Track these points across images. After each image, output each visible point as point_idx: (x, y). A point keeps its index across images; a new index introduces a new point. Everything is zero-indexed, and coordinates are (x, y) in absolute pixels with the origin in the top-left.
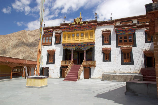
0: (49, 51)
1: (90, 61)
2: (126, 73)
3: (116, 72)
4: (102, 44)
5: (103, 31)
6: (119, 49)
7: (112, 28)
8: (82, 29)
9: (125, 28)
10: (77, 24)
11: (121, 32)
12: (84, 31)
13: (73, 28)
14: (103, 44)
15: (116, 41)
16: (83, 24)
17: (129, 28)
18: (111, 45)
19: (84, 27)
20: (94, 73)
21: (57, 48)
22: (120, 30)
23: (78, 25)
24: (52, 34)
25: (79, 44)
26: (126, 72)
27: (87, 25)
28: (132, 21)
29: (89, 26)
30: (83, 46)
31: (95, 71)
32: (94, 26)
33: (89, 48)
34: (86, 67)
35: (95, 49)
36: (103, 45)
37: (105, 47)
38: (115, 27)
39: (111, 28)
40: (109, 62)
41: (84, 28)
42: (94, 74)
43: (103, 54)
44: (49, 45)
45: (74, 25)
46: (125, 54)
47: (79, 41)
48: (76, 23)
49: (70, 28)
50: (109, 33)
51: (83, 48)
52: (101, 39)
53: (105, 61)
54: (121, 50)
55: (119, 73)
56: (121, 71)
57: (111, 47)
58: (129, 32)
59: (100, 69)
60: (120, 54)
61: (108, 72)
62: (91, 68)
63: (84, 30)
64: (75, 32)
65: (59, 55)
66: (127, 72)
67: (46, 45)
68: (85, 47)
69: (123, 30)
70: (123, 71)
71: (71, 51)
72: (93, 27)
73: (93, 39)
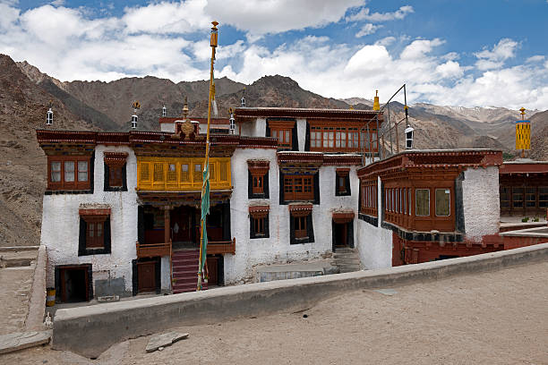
4: (249, 196)
5: (250, 164)
6: (286, 207)
10: (186, 138)
13: (172, 148)
15: (279, 189)
16: (203, 141)
18: (268, 198)
23: (188, 141)
27: (215, 145)
28: (294, 120)
33: (214, 203)
38: (282, 157)
40: (264, 239)
43: (251, 220)
45: (177, 140)
46: (297, 219)
47: (190, 185)
48: (183, 135)
50: (266, 170)
53: (256, 237)
54: (290, 211)
57: (268, 204)
59: (243, 256)
73: (228, 184)
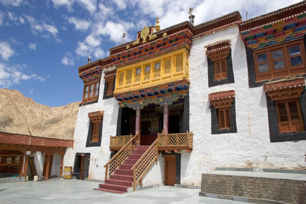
0: (91, 115)
1: (174, 134)
2: (290, 169)
3: (254, 165)
4: (209, 83)
5: (209, 48)
7: (232, 34)
8: (156, 53)
9: (270, 26)
10: (143, 42)
11: (262, 40)
12: (161, 57)
13: (135, 54)
14: (212, 83)
15: (247, 69)
16: (156, 39)
17: (286, 21)
18: (233, 82)
19: (159, 46)
20: (188, 169)
21: (108, 106)
22: (257, 33)
23: (145, 43)
24: (99, 76)
25: (149, 91)
26: (289, 166)
27: (166, 39)
29: (171, 42)
30: (162, 96)
31: (190, 163)
32: (183, 40)
33: (175, 99)
34: (164, 151)
35: (190, 99)
36: (210, 86)
37: (215, 91)
38: (241, 28)
39: (232, 36)
40: (231, 134)
41: (160, 48)
42: (187, 172)
43: (212, 111)
44: (93, 103)
45: (137, 45)
47: (149, 82)
48: (141, 40)
49: (129, 56)
50: (226, 50)
51: (161, 100)
52: (205, 70)
53: (220, 133)
54: (266, 93)
55: (265, 170)
56: (272, 162)
57: (233, 89)
58: (289, 33)
59: (203, 155)
60: (263, 107)
61: (228, 166)
62: (180, 155)
63: (160, 55)
64: (142, 64)
65: (110, 123)
66: (295, 165)
67: (88, 104)
68: (167, 97)
69: (264, 31)
70: (278, 163)
71: (135, 111)
72: (182, 42)
73: (182, 73)
